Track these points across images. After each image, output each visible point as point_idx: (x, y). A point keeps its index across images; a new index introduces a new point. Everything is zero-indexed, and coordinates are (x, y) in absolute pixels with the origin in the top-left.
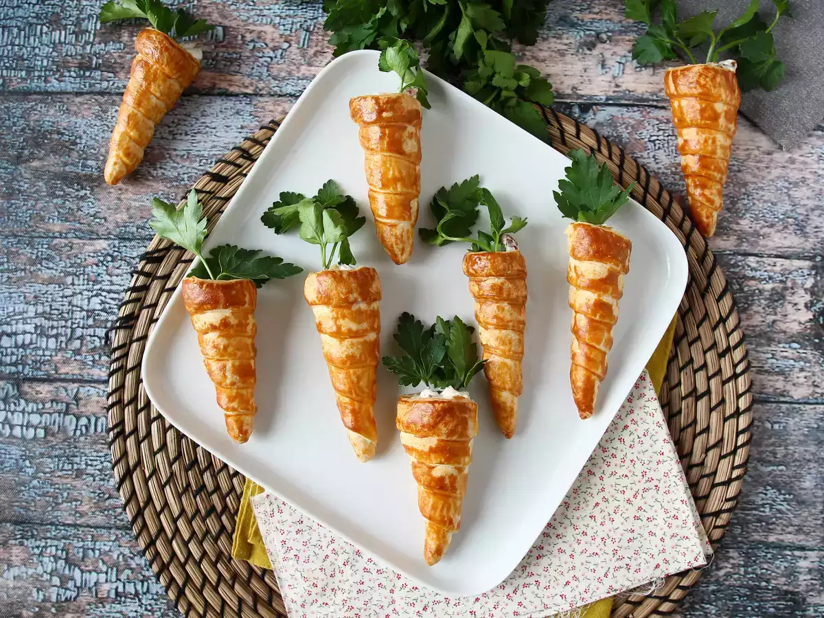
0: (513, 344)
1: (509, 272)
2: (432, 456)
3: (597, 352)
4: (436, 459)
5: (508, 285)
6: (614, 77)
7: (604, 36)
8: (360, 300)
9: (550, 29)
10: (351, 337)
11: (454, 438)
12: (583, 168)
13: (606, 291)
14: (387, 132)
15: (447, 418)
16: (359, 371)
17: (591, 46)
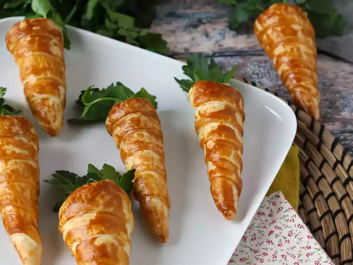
0: (155, 160)
1: (144, 110)
2: (93, 227)
3: (228, 163)
4: (97, 229)
5: (143, 118)
6: (217, 42)
7: (205, 21)
8: (21, 132)
9: (160, 19)
10: (15, 158)
11: (111, 209)
12: (196, 65)
13: (226, 119)
14: (37, 38)
15: (103, 193)
16: (23, 185)
17: (195, 26)
